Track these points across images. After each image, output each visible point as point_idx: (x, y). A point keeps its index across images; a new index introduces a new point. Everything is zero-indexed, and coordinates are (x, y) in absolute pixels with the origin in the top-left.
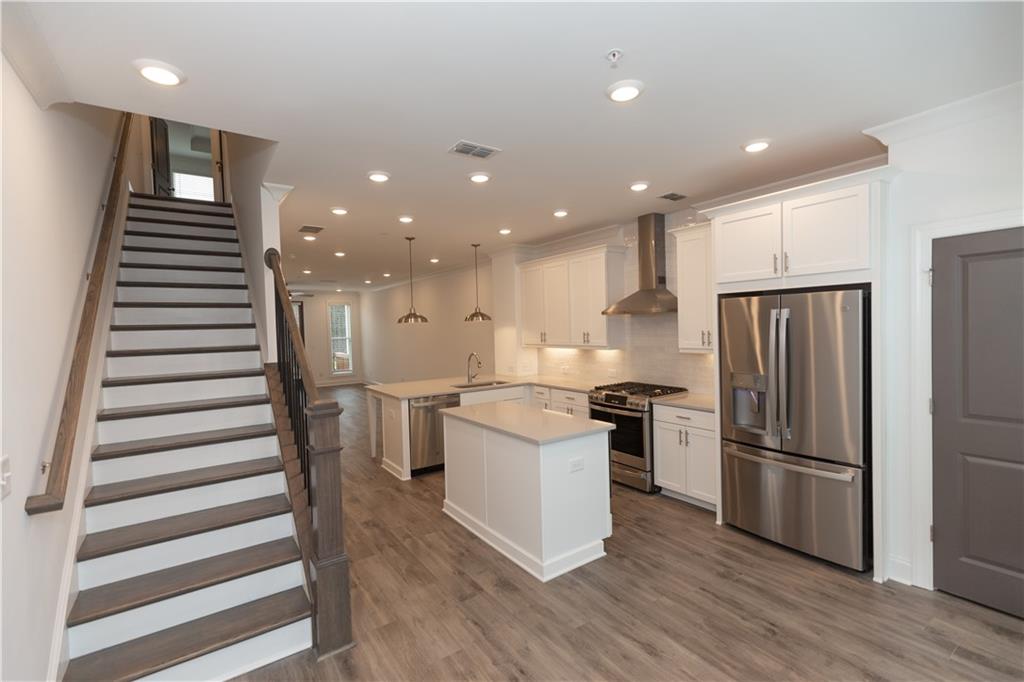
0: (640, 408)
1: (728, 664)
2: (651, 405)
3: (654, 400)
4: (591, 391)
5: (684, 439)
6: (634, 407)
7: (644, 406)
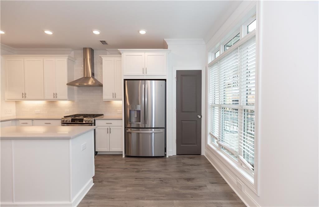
0: (90, 122)
1: (161, 197)
2: (95, 120)
3: (96, 118)
4: (62, 118)
5: (109, 131)
6: (87, 122)
7: (92, 121)
